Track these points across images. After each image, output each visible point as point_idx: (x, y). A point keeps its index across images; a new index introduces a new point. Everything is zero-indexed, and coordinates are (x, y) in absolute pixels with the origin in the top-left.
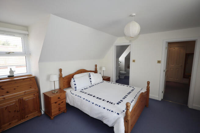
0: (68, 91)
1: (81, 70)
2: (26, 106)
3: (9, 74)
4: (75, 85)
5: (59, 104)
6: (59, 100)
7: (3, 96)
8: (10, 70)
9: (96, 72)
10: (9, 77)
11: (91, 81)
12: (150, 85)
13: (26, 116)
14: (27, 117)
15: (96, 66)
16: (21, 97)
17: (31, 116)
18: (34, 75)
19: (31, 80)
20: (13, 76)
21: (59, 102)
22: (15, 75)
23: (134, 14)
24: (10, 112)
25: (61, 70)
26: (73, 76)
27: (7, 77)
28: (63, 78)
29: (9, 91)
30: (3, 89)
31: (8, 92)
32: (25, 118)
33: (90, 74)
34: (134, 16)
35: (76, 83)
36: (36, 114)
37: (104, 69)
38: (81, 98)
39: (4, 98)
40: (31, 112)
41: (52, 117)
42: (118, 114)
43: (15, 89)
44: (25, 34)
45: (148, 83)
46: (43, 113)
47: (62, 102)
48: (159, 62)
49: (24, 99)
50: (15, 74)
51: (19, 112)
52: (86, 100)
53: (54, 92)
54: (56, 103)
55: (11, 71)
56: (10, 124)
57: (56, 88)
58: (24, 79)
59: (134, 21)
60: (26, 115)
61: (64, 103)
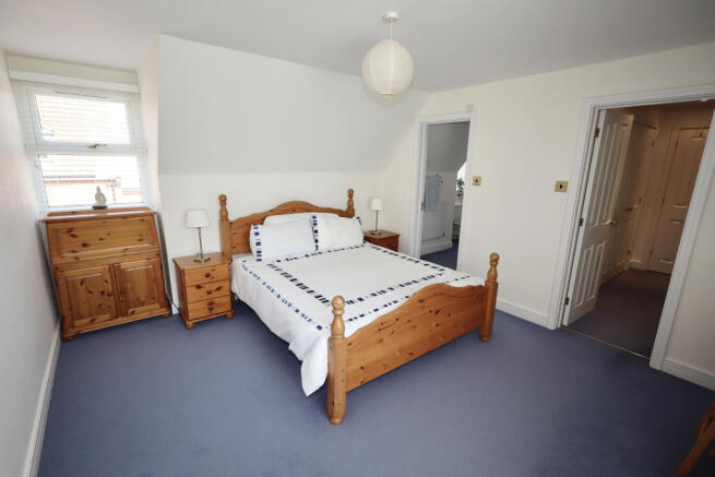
0: (238, 261)
1: (292, 202)
2: (129, 285)
3: (94, 202)
4: (258, 244)
5: (209, 293)
6: (208, 280)
7: (75, 252)
8: (96, 192)
9: (348, 213)
10: (96, 208)
11: (316, 241)
12: (498, 268)
13: (130, 311)
14: (133, 313)
15: (351, 194)
16: (115, 261)
17: (142, 313)
18: (155, 209)
19: (142, 220)
20: (103, 208)
21: (208, 287)
22: (109, 207)
23: (393, 15)
24: (91, 292)
25: (223, 200)
26: (263, 219)
27: (90, 208)
28: (231, 223)
29: (88, 242)
30: (74, 236)
31: (85, 245)
32: (126, 314)
33: (314, 217)
34: (395, 20)
35: (261, 238)
36: (155, 309)
37: (377, 205)
38: (259, 282)
39: (77, 258)
40: (143, 304)
41: (190, 324)
42: (320, 328)
43: (102, 239)
44: (132, 94)
45: (495, 260)
46: (175, 311)
47: (219, 289)
48: (561, 187)
49: (123, 267)
50: (110, 204)
51: (112, 298)
52: (268, 287)
53: (199, 259)
54: (199, 287)
55: (99, 195)
56: (93, 320)
57: (206, 250)
58: (125, 217)
59: (394, 39)
60: (130, 308)
61: (225, 291)
